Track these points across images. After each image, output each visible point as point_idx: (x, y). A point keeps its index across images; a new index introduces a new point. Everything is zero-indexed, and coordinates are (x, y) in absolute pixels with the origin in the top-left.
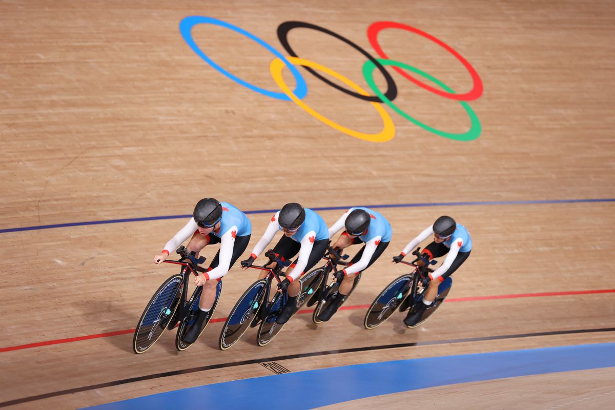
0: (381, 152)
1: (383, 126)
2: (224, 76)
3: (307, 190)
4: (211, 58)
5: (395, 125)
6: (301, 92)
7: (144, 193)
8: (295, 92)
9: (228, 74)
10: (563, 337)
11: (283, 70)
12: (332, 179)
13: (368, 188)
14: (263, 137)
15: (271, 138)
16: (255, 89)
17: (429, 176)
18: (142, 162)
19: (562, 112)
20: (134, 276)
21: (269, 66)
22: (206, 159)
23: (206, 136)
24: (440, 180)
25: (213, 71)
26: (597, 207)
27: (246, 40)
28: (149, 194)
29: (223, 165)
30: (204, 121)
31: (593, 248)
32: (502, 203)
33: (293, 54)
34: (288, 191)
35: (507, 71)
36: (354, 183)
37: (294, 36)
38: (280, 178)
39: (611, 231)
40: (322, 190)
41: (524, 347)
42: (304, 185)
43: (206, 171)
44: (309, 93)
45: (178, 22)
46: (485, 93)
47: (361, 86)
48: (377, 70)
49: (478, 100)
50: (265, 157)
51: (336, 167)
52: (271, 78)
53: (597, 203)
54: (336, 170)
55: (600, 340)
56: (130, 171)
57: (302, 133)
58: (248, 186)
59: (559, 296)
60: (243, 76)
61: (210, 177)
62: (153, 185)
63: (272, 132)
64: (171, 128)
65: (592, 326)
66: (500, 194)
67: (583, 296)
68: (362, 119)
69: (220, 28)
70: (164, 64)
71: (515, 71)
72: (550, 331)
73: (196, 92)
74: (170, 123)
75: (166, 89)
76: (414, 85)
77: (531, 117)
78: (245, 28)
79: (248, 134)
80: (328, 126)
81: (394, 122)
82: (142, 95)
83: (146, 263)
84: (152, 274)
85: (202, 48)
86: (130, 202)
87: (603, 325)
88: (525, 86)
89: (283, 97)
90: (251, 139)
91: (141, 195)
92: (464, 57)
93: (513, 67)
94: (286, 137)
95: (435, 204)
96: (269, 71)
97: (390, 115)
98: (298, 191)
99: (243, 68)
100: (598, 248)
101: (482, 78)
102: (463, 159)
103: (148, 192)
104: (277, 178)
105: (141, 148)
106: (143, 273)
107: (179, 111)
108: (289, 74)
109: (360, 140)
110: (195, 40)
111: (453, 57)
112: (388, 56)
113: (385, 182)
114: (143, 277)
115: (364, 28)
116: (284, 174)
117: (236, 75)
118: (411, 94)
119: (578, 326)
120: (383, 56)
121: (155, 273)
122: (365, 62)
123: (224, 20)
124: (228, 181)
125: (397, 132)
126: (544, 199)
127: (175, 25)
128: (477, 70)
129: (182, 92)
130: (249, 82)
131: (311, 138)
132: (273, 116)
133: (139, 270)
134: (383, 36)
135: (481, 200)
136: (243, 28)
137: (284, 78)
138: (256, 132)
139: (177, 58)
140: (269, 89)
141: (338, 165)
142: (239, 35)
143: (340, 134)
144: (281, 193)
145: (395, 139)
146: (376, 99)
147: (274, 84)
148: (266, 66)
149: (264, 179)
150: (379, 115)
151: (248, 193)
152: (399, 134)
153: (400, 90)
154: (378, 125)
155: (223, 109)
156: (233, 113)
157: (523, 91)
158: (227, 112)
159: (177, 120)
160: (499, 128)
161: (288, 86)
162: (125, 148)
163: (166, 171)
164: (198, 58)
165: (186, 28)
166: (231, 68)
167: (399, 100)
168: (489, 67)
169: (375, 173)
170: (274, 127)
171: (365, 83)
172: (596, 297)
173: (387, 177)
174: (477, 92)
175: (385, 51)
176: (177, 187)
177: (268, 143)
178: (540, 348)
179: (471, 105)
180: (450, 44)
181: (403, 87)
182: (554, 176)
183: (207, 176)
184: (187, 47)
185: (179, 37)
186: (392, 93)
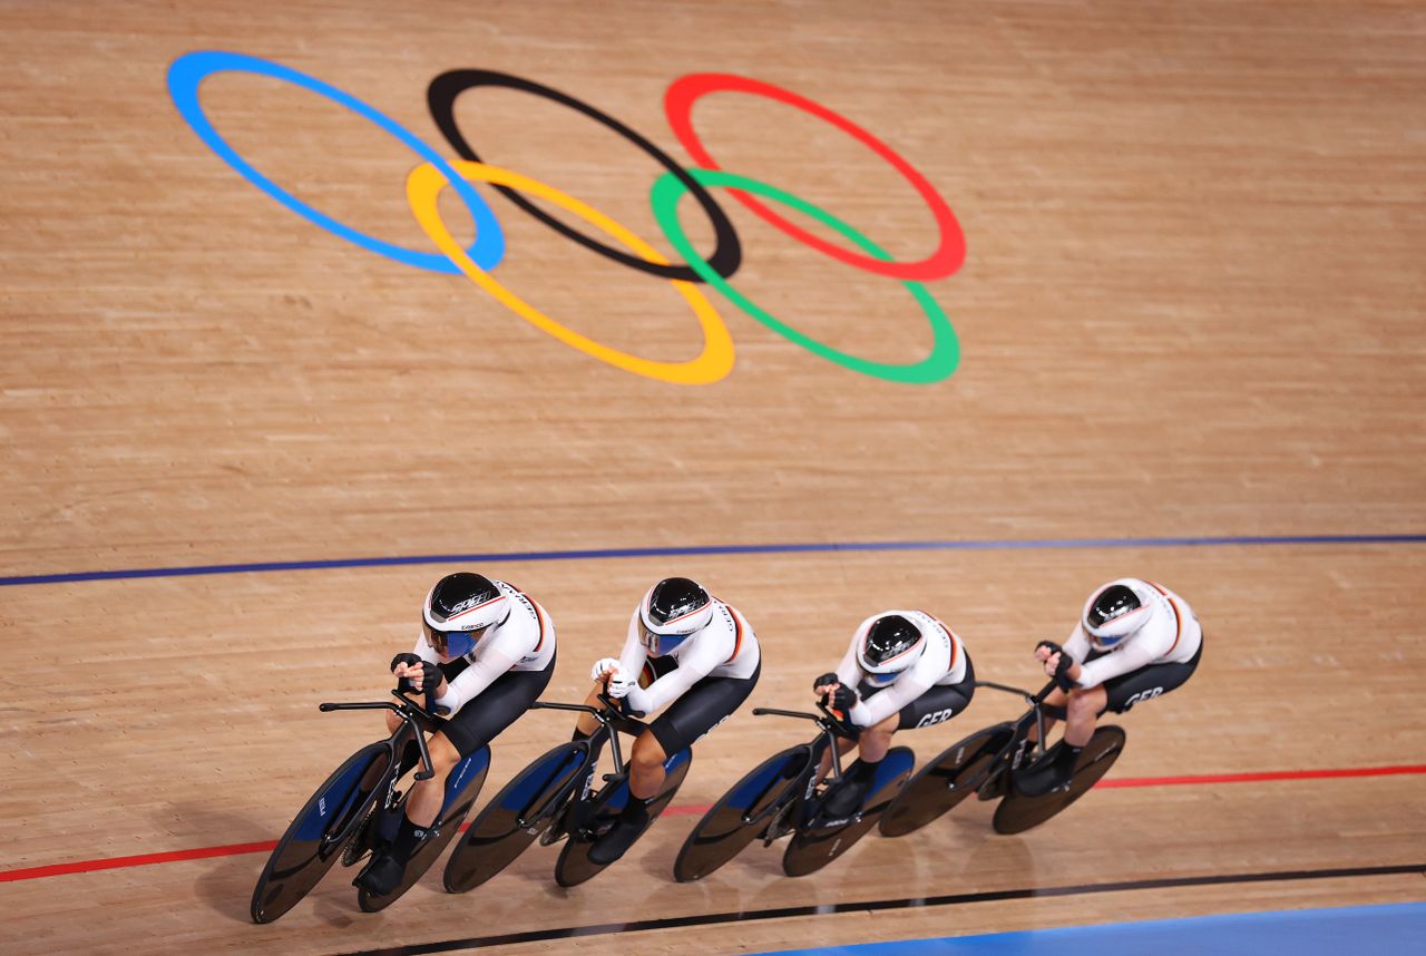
0: (696, 411)
1: (703, 342)
2: (283, 209)
3: (498, 507)
4: (248, 160)
5: (735, 341)
6: (489, 251)
7: (56, 511)
8: (471, 253)
9: (297, 204)
10: (1166, 895)
11: (440, 195)
12: (564, 477)
13: (662, 503)
14: (384, 366)
15: (404, 369)
16: (366, 243)
17: (824, 472)
18: (54, 430)
19: (1170, 311)
20: (16, 728)
21: (405, 184)
22: (230, 423)
23: (231, 364)
24: (851, 482)
25: (253, 194)
26: (1261, 557)
27: (344, 115)
28: (68, 514)
29: (272, 438)
30: (225, 324)
31: (1248, 664)
32: (1012, 544)
33: (468, 154)
34: (448, 509)
35: (1029, 205)
36: (622, 490)
37: (470, 107)
38: (426, 474)
39: (1293, 620)
40: (540, 507)
41: (1065, 921)
42: (490, 492)
43: (230, 453)
44: (510, 256)
45: (163, 66)
46: (970, 259)
47: (645, 239)
48: (690, 198)
49: (951, 279)
50: (387, 418)
51: (578, 449)
52: (410, 214)
53: (1258, 548)
54: (575, 455)
55: (1263, 902)
56: (19, 452)
57: (488, 357)
58: (338, 494)
59: (1158, 789)
60: (333, 209)
61: (239, 471)
62: (80, 488)
63: (409, 355)
64: (136, 341)
65: (1242, 865)
66: (1007, 520)
67: (1221, 788)
68: (648, 324)
69: (275, 83)
70: (122, 173)
71: (1050, 205)
72: (1135, 879)
73: (206, 249)
74: (135, 326)
75: (128, 240)
76: (786, 238)
77: (1089, 324)
78: (342, 82)
79: (345, 358)
80: (558, 340)
81: (731, 332)
82: (61, 255)
83: (50, 694)
84: (67, 724)
85: (223, 134)
86: (16, 533)
87: (1271, 863)
88: (1074, 244)
89: (438, 264)
90: (350, 373)
91: (47, 515)
92: (918, 167)
93: (1044, 195)
94: (444, 367)
95: (836, 547)
96: (404, 195)
97: (722, 314)
98: (474, 508)
99: (336, 187)
100: (1261, 663)
101: (964, 223)
102: (912, 429)
103: (68, 507)
104: (416, 475)
105: (52, 392)
106: (40, 722)
107: (159, 297)
108: (457, 204)
109: (641, 378)
110: (209, 114)
111: (888, 168)
112: (719, 162)
113: (705, 487)
114: (40, 733)
115: (657, 89)
116: (438, 464)
117: (316, 205)
118: (776, 261)
119: (1208, 865)
120: (706, 162)
121: (74, 723)
122: (658, 177)
123: (284, 62)
124: (286, 480)
125: (738, 357)
126: (1122, 535)
127: (156, 75)
128: (950, 202)
129: (171, 249)
130: (350, 223)
131: (512, 371)
132: (412, 314)
133: (30, 712)
134: (706, 113)
135: (957, 538)
136: (339, 85)
137: (445, 216)
138: (364, 354)
139: (158, 158)
140: (404, 243)
141: (580, 443)
142: (326, 102)
143: (590, 363)
144: (428, 514)
145: (734, 375)
146: (685, 273)
147: (417, 229)
148: (396, 185)
149: (384, 476)
150: (691, 312)
151: (337, 513)
152: (746, 365)
153: (748, 251)
154: (690, 338)
155: (280, 292)
156: (307, 304)
157: (1068, 256)
158: (289, 301)
159: (154, 320)
160: (1007, 351)
161: (453, 235)
162: (9, 393)
163: (120, 453)
164: (213, 159)
165: (184, 82)
166: (303, 187)
167: (745, 275)
168: (981, 195)
169: (679, 464)
170: (413, 343)
171: (656, 230)
172: (1255, 791)
173: (709, 475)
174: (948, 258)
175: (710, 149)
176: (145, 496)
177: (397, 384)
178: (1108, 923)
179: (933, 290)
180: (881, 134)
181: (756, 242)
182: (1147, 477)
183: (229, 468)
184: (186, 131)
185: (165, 105)
186: (727, 258)
